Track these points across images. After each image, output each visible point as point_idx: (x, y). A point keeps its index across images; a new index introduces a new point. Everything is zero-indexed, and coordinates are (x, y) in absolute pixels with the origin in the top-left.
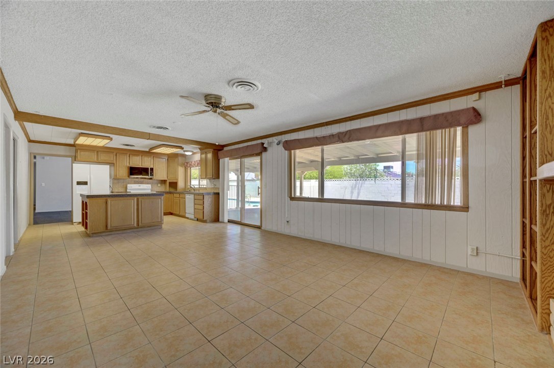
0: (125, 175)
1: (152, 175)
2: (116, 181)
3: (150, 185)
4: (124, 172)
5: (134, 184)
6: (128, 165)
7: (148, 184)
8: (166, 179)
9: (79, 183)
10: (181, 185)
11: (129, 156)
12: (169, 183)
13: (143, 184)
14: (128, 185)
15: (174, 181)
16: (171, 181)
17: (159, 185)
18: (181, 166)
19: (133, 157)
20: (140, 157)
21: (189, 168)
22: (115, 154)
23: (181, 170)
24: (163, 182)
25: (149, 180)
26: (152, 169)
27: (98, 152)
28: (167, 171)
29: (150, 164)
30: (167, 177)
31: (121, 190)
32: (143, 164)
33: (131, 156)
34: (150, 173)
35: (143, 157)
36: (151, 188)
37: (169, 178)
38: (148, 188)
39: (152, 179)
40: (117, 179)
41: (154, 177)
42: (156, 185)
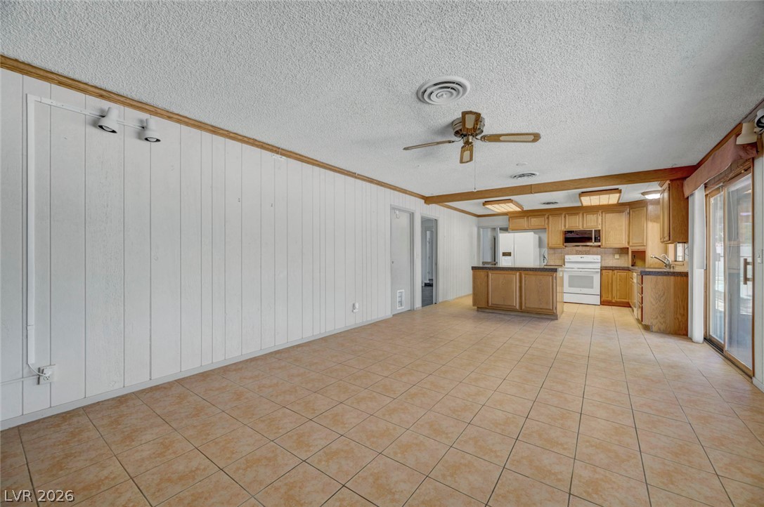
0: (559, 242)
1: (597, 240)
2: (552, 252)
3: (599, 257)
4: (558, 239)
5: (576, 254)
6: (563, 229)
7: (597, 254)
8: (626, 245)
9: (505, 254)
11: (565, 217)
12: (632, 252)
13: (589, 254)
14: (567, 257)
15: (641, 248)
16: (636, 249)
17: (617, 256)
19: (571, 217)
20: (581, 215)
22: (546, 216)
23: (654, 229)
24: (623, 251)
25: (599, 248)
26: (598, 232)
27: (528, 217)
28: (627, 233)
29: (595, 224)
30: (629, 243)
31: (558, 263)
32: (585, 226)
33: (567, 216)
34: (595, 238)
35: (585, 215)
36: (600, 261)
37: (631, 244)
38: (596, 261)
39: (599, 246)
40: (552, 248)
41: (604, 244)
42: (611, 256)
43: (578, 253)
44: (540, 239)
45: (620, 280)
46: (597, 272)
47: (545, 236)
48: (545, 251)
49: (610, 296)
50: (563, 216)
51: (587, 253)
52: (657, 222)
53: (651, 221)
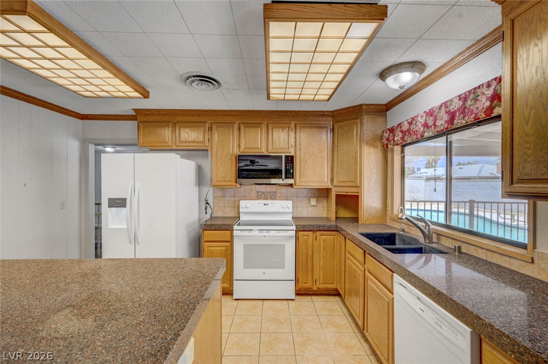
0: (229, 177)
1: (290, 174)
2: (219, 193)
3: (288, 204)
4: (228, 170)
5: (257, 199)
6: (236, 152)
7: (287, 199)
8: (328, 185)
10: (370, 201)
11: (239, 129)
12: (338, 196)
13: (275, 199)
14: (243, 203)
15: (351, 191)
16: (343, 191)
17: (313, 202)
18: (371, 144)
19: (247, 129)
20: (264, 129)
21: (397, 149)
22: (207, 125)
23: (370, 158)
24: (322, 193)
25: (289, 188)
26: (290, 160)
27: (174, 125)
28: (330, 164)
29: (286, 146)
30: (332, 180)
31: (230, 213)
32: (270, 147)
33: (242, 127)
34: (286, 170)
35: (270, 128)
36: (291, 210)
37: (335, 183)
38: (286, 210)
39: (291, 185)
40: (220, 188)
41: (298, 181)
42: (305, 201)
43: (259, 196)
44: (200, 170)
45: (324, 248)
46: (291, 237)
47: (206, 164)
48: (209, 192)
49: (310, 279)
50: (236, 127)
51: (273, 196)
52: (375, 147)
53: (367, 144)
